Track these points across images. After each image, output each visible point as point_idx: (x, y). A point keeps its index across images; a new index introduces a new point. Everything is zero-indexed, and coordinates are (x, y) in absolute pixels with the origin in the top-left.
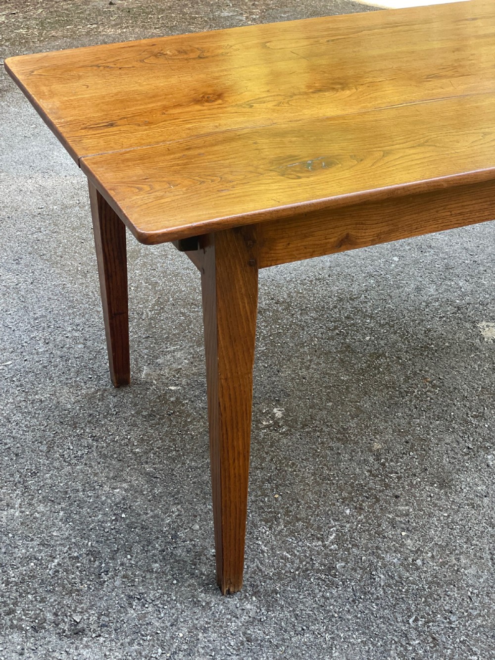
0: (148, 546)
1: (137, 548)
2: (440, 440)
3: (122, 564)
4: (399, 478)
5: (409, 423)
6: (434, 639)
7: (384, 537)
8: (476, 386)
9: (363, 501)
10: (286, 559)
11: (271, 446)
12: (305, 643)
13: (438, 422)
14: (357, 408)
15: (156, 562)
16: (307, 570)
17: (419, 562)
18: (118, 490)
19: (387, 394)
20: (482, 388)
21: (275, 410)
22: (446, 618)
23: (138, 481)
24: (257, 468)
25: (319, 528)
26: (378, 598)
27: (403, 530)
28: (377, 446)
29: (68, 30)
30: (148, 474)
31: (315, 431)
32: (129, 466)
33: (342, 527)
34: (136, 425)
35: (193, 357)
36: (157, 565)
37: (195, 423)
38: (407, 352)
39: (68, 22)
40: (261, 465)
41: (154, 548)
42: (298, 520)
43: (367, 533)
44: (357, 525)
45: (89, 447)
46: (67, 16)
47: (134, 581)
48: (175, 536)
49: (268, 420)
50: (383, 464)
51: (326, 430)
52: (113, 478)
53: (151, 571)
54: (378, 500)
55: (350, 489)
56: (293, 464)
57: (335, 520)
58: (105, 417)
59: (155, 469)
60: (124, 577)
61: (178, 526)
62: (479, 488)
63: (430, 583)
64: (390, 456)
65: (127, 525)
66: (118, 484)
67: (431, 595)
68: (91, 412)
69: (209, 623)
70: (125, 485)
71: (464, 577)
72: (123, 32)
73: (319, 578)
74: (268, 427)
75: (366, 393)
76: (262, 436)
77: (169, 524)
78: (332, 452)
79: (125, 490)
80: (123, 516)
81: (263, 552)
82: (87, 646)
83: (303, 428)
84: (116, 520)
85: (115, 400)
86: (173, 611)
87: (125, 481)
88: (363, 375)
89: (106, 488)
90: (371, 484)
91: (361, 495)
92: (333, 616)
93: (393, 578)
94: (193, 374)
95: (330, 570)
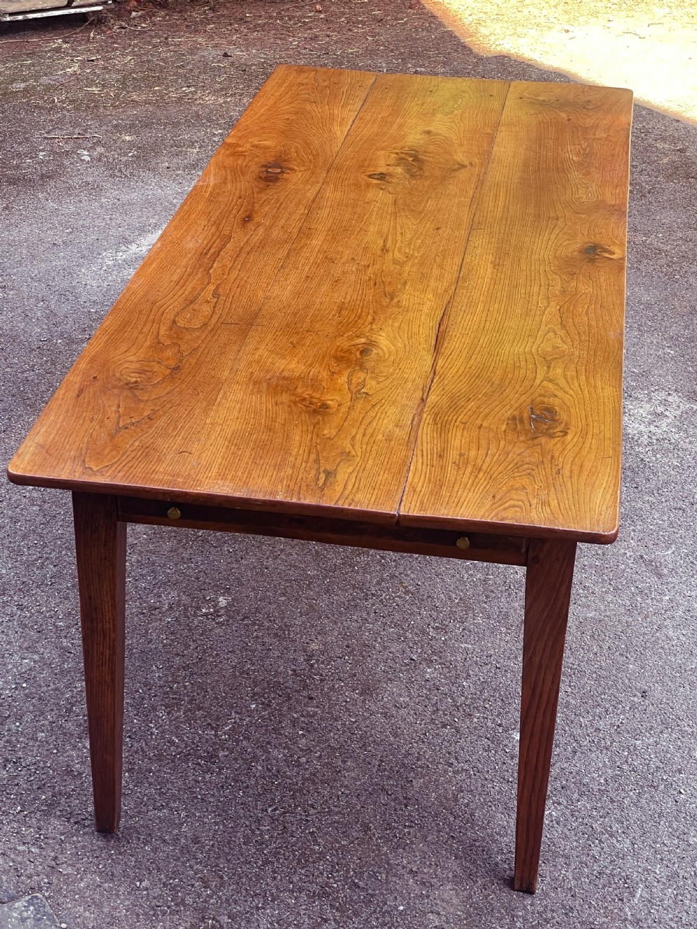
0: (40, 716)
1: (28, 717)
2: (385, 648)
3: (9, 730)
4: (322, 680)
5: (360, 628)
7: (280, 734)
8: (454, 596)
9: (274, 699)
10: (172, 743)
11: (202, 635)
12: (159, 817)
13: (392, 630)
14: (311, 606)
15: (43, 731)
16: (189, 754)
17: (303, 760)
18: (27, 661)
19: (351, 594)
20: (461, 599)
21: (221, 599)
22: (305, 812)
23: (50, 653)
24: (178, 655)
25: (218, 719)
26: (247, 787)
27: (302, 729)
28: (314, 646)
29: (155, 92)
30: (63, 648)
31: (254, 624)
32: (46, 639)
33: (241, 719)
34: (67, 598)
35: (154, 533)
36: (43, 734)
37: (130, 603)
40: (183, 652)
41: (46, 719)
42: (200, 709)
43: (264, 728)
44: (257, 720)
45: (12, 615)
47: (15, 746)
48: (69, 711)
49: (209, 608)
50: (312, 666)
51: (267, 624)
52: (27, 649)
53: (36, 740)
54: (289, 698)
55: (266, 685)
56: (217, 655)
57: (237, 713)
58: (38, 587)
59: (72, 644)
60: (7, 741)
62: (401, 699)
63: (305, 780)
64: (322, 658)
65: (25, 695)
66: (30, 655)
67: (300, 790)
68: (25, 580)
69: (75, 791)
70: (36, 657)
71: (343, 778)
72: (225, 102)
73: (199, 764)
74: (206, 615)
75: (328, 591)
76: (196, 624)
77: (67, 699)
78: (263, 648)
79: (35, 662)
80: (24, 685)
81: (152, 734)
83: (243, 620)
84: (16, 688)
85: (55, 570)
86: (44, 776)
87: (37, 652)
88: (334, 572)
89: (16, 657)
90: (290, 683)
91: (275, 692)
92: (196, 797)
93: (269, 770)
94: (147, 551)
95: (212, 757)
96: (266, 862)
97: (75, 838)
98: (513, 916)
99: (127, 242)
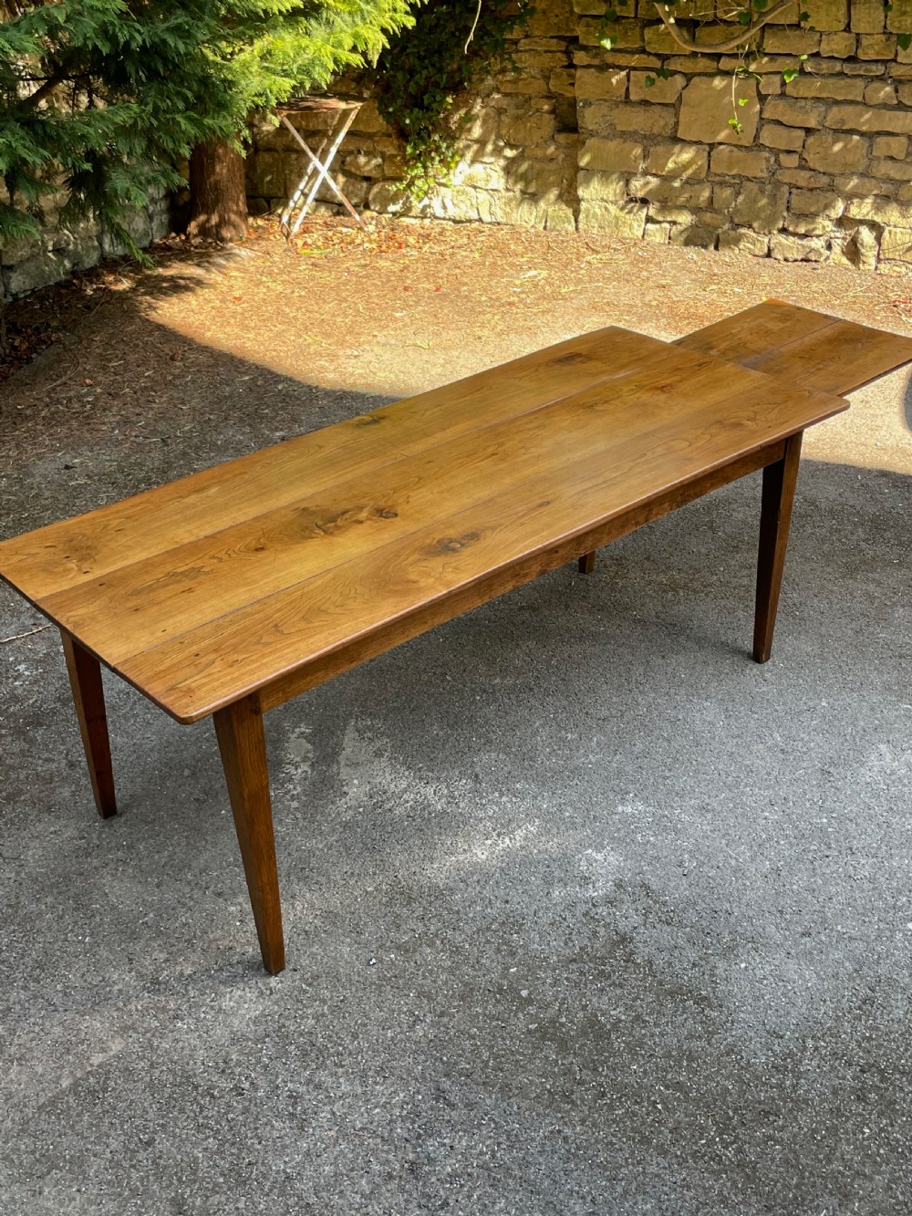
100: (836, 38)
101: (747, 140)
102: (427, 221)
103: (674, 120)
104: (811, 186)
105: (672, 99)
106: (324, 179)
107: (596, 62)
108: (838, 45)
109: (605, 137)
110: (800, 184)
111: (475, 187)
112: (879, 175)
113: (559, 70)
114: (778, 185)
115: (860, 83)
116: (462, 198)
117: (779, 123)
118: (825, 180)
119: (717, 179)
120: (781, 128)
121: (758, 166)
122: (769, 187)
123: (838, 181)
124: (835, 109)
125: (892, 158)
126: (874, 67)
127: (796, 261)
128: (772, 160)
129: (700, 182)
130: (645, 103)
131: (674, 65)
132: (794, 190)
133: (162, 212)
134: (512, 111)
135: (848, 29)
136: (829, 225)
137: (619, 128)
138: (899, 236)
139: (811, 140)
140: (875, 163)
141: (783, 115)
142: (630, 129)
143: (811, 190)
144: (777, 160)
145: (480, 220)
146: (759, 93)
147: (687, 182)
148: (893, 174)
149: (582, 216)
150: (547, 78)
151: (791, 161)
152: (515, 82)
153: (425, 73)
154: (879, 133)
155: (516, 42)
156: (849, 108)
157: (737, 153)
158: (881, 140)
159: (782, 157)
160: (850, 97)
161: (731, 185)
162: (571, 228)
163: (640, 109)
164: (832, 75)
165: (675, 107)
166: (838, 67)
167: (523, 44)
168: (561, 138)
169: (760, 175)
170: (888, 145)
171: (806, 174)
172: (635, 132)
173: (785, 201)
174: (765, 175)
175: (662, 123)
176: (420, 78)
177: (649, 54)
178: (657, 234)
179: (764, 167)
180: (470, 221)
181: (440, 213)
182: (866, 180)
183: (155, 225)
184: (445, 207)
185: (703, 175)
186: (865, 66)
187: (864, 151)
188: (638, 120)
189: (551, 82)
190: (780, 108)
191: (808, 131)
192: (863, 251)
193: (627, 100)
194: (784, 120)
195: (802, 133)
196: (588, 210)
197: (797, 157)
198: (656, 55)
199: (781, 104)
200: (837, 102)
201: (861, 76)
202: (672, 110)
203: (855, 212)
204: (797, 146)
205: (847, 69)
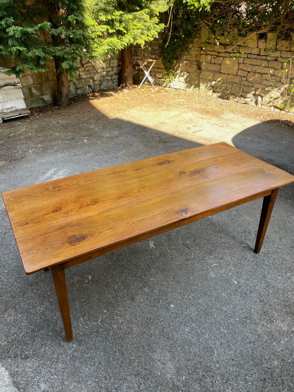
1: (45, 328)
2: (133, 284)
3: (41, 334)
4: (120, 298)
5: (126, 279)
6: (122, 352)
7: (114, 319)
8: (145, 264)
9: (110, 307)
10: (86, 328)
11: (87, 290)
12: (88, 357)
13: (133, 278)
14: (112, 274)
15: (50, 332)
16: (92, 332)
17: (122, 327)
18: (42, 308)
19: (121, 269)
20: (147, 265)
21: (89, 277)
22: (126, 345)
23: (48, 304)
24: (82, 298)
25: (97, 318)
26: (109, 340)
27: (119, 316)
28: (116, 288)
29: (44, 133)
30: (51, 302)
31: (99, 283)
32: (46, 299)
33: (103, 316)
34: (49, 284)
38: (128, 253)
39: (44, 130)
41: (50, 327)
42: (91, 315)
43: (109, 318)
44: (107, 316)
45: (35, 293)
46: (44, 128)
47: (44, 339)
48: (56, 323)
49: (87, 281)
50: (117, 294)
51: (102, 283)
52: (41, 304)
53: (49, 335)
54: (114, 307)
55: (107, 303)
56: (92, 296)
57: (101, 314)
58: (41, 282)
59: (53, 300)
60: (41, 338)
61: (58, 319)
62: (141, 300)
63: (124, 334)
64: (119, 291)
65: (43, 320)
66: (42, 306)
67: (123, 338)
68: (37, 280)
69: (63, 352)
70: (44, 306)
71: (133, 331)
73: (95, 335)
74: (86, 283)
75: (115, 269)
76: (85, 286)
77: (55, 319)
78: (103, 291)
79: (44, 308)
80: (43, 317)
81: (80, 327)
82: (29, 362)
83: (96, 283)
84: (40, 319)
85: (44, 275)
86: (54, 349)
87: (44, 305)
88: (115, 263)
89: (39, 308)
90: (113, 301)
91: (109, 305)
92: (97, 347)
93: (114, 333)
95: (98, 331)
96: (120, 367)
97: (66, 370)
98: (188, 369)
99: (44, 173)
100: (255, 49)
101: (235, 74)
102: (170, 89)
103: (220, 68)
104: (248, 85)
105: (220, 63)
106: (147, 77)
107: (205, 53)
108: (256, 51)
109: (206, 71)
110: (246, 85)
111: (180, 81)
112: (263, 84)
113: (199, 55)
114: (241, 84)
115: (260, 61)
116: (178, 84)
117: (242, 70)
118: (251, 84)
119: (228, 82)
120: (242, 71)
121: (237, 80)
122: (239, 85)
123: (254, 84)
124: (254, 67)
125: (266, 80)
126: (263, 57)
127: (243, 103)
128: (240, 79)
129: (225, 83)
130: (215, 63)
131: (221, 55)
132: (245, 86)
133: (116, 82)
134: (189, 64)
135: (258, 47)
136: (251, 95)
137: (209, 69)
138: (266, 99)
139: (249, 74)
140: (262, 81)
141: (243, 68)
142: (211, 69)
143: (248, 86)
144: (241, 79)
145: (180, 89)
146: (238, 62)
147: (222, 83)
148: (266, 84)
149: (200, 89)
150: (196, 57)
151: (244, 79)
152: (190, 57)
153: (171, 54)
154: (264, 73)
155: (191, 48)
156: (257, 67)
157: (233, 77)
158: (264, 75)
159: (242, 78)
160: (258, 64)
161: (231, 84)
162: (198, 92)
163: (213, 65)
164: (254, 58)
165: (220, 64)
166: (255, 57)
167: (192, 49)
168: (198, 71)
169: (237, 82)
170: (266, 76)
171: (247, 82)
172: (212, 70)
173: (242, 89)
174: (238, 82)
175: (217, 68)
176: (170, 56)
177: (216, 52)
178: (215, 95)
179: (238, 80)
180: (178, 89)
181: (173, 87)
182: (260, 85)
183: (114, 84)
184: (174, 86)
185: (225, 81)
186: (261, 57)
187: (260, 78)
188: (213, 67)
189: (197, 58)
190: (243, 66)
191: (249, 72)
192: (258, 102)
193: (211, 63)
194: (243, 69)
195: (247, 72)
196: (201, 88)
197: (245, 78)
198: (217, 52)
199: (243, 65)
200: (255, 65)
201: (260, 59)
202: (220, 65)
203: (257, 93)
204: (246, 75)
205: (258, 57)
